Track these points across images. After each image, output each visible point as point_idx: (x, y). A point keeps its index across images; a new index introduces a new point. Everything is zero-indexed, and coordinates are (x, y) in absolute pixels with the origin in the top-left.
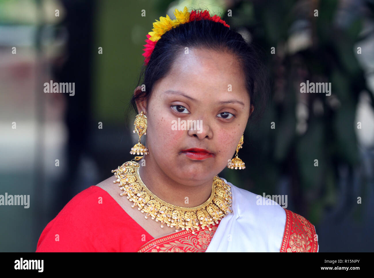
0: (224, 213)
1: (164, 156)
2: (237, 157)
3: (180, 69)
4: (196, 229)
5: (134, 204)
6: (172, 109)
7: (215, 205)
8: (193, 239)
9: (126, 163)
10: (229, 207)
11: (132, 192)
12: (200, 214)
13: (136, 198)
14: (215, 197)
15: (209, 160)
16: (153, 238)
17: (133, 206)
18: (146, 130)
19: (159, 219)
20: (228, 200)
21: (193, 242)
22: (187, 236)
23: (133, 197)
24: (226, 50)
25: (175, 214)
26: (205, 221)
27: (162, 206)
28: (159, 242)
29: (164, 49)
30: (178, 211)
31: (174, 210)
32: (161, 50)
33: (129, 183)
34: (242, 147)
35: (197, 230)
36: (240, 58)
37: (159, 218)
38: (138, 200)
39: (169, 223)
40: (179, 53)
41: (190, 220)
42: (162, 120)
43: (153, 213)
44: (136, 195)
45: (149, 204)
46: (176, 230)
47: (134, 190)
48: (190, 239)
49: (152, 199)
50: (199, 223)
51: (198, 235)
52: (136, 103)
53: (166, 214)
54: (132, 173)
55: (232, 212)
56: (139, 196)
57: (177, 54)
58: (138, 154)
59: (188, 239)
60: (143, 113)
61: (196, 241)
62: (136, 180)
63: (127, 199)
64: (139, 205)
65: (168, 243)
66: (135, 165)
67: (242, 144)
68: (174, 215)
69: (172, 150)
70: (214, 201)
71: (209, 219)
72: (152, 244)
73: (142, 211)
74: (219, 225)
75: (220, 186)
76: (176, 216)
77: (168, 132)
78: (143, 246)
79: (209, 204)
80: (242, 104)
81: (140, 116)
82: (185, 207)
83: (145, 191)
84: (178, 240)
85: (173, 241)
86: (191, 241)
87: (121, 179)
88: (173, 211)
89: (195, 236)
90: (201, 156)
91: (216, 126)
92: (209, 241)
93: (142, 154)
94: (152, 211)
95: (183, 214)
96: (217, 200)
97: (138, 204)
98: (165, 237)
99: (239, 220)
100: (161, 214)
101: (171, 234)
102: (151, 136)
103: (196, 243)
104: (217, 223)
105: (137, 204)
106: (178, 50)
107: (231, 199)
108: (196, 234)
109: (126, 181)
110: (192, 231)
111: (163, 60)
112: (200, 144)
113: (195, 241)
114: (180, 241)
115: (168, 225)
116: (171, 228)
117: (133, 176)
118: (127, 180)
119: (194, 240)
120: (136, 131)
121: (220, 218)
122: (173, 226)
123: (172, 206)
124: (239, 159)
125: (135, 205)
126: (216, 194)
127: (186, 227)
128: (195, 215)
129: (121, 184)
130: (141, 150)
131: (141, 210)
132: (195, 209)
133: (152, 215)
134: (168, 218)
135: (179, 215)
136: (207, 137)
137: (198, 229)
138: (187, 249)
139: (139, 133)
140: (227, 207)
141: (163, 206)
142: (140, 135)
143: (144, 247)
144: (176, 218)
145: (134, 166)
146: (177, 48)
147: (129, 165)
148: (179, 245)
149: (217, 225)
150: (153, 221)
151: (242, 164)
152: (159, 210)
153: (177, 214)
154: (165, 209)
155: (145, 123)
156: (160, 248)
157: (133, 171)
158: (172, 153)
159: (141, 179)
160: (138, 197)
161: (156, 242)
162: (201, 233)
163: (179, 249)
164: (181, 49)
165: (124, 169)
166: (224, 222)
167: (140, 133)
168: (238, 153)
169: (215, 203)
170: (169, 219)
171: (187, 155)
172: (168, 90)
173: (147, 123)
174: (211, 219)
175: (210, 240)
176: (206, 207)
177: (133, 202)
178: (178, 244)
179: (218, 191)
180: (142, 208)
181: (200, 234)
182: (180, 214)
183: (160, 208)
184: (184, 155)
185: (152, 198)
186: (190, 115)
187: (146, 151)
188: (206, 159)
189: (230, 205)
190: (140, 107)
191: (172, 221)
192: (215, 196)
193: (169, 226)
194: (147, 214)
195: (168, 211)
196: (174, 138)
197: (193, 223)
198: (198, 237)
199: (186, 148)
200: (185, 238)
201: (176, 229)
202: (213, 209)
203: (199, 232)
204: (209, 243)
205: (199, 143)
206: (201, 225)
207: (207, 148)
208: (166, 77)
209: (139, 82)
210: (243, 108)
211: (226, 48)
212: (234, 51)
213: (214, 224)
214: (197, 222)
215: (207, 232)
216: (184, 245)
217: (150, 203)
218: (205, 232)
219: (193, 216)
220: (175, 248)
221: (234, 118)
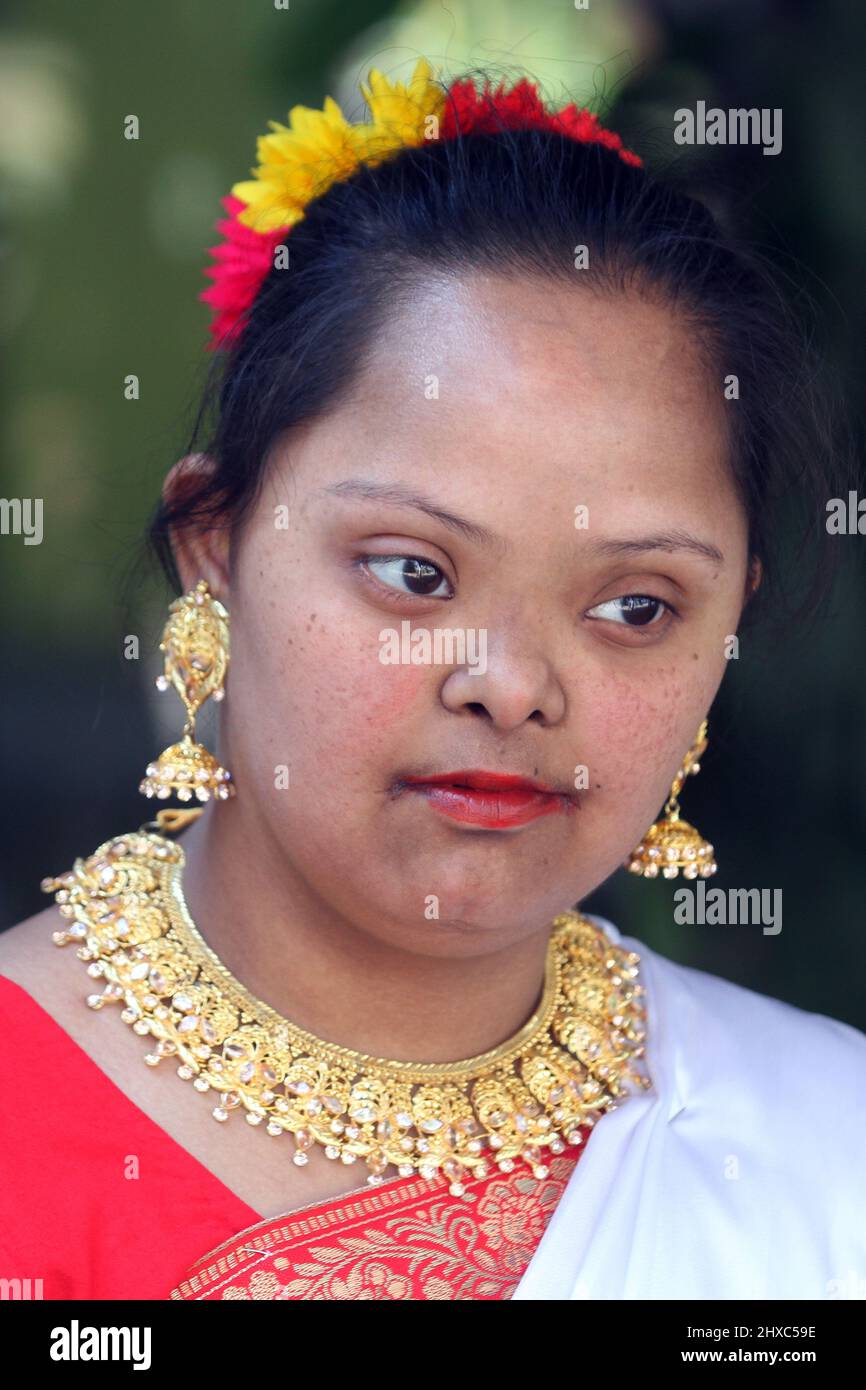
0: (606, 1090)
1: (318, 804)
2: (675, 818)
3: (409, 373)
4: (470, 1170)
5: (160, 1047)
6: (363, 574)
7: (565, 1049)
8: (456, 1221)
9: (116, 845)
10: (630, 1061)
11: (147, 991)
12: (491, 1098)
13: (169, 1018)
14: (561, 1015)
15: (542, 830)
16: (258, 1218)
17: (153, 1060)
18: (221, 677)
19: (283, 1123)
20: (626, 1024)
21: (457, 1236)
22: (426, 1208)
23: (151, 1012)
24: (635, 285)
25: (365, 1094)
26: (514, 1133)
27: (300, 1056)
28: (288, 1238)
29: (323, 271)
30: (378, 1082)
31: (360, 1077)
32: (309, 279)
33: (133, 941)
34: (696, 768)
35: (473, 1179)
36: (706, 323)
37: (287, 1119)
38: (177, 1025)
39: (338, 1143)
40: (401, 294)
41: (439, 1124)
42: (309, 628)
43: (256, 1092)
44: (167, 1001)
45: (233, 1048)
46: (371, 1179)
47: (157, 977)
48: (439, 1219)
49: (248, 1024)
50: (485, 1142)
51: (478, 1200)
52: (174, 542)
53: (319, 1097)
54: (148, 892)
55: (647, 1087)
56: (183, 1007)
57: (393, 302)
58: (184, 795)
59: (428, 1220)
60: (208, 591)
61: (469, 1232)
62: (165, 926)
63: (123, 1022)
64: (183, 1052)
65: (331, 1243)
66: (162, 853)
67: (699, 751)
68: (360, 1102)
69: (357, 773)
70: (559, 1032)
71: (537, 1120)
72: (254, 1247)
73: (198, 1083)
74: (587, 1149)
75: (586, 955)
76: (371, 1105)
77: (338, 690)
78: (205, 1258)
79: (534, 1048)
80: (712, 553)
81: (191, 606)
82: (415, 1063)
83: (211, 983)
84: (379, 1226)
85: (358, 1233)
86: (447, 1227)
87: (92, 925)
88: (353, 1083)
89: (465, 1208)
90: (506, 810)
91: (581, 662)
92: (537, 1233)
93: (203, 795)
94: (248, 1083)
95: (403, 1095)
96: (570, 1027)
97: (177, 1049)
98: (315, 1212)
99: (685, 1128)
100: (293, 1096)
101: (348, 1194)
102: (247, 706)
103: (472, 1239)
104: (576, 1140)
105: (172, 1048)
106: (398, 280)
107: (644, 1018)
108: (471, 1198)
109: (117, 934)
110: (449, 1182)
111: (320, 326)
112: (503, 752)
113: (463, 1229)
114: (390, 1233)
115: (331, 1154)
116: (347, 1166)
117: (152, 909)
118: (122, 927)
119: (462, 1224)
120: (172, 685)
121: (589, 1114)
122: (353, 1159)
123: (350, 1058)
124: (684, 826)
125: (165, 1054)
126: (567, 997)
127: (420, 1162)
128: (466, 1100)
129: (93, 948)
130: (197, 778)
131: (196, 1076)
132: (461, 1071)
133: (250, 1104)
134: (332, 1116)
135: (384, 1100)
136: (536, 716)
137: (481, 1173)
138: (426, 1270)
139: (188, 688)
140: (624, 1064)
141: (305, 1055)
142: (192, 701)
143: (213, 1261)
144: (367, 1118)
145: (155, 858)
146: (389, 271)
147: (128, 853)
148: (385, 1248)
149: (574, 1153)
150: (253, 1132)
151: (702, 852)
152: (286, 1075)
153: (373, 1097)
154: (311, 1073)
155: (219, 642)
156: (291, 1268)
157: (151, 882)
158: (356, 791)
159: (191, 924)
160: (179, 1015)
161: (272, 1237)
162: (498, 1189)
163: (389, 1271)
164: (409, 275)
165: (107, 874)
166: (607, 1137)
167: (192, 692)
168: (679, 798)
169: (564, 1040)
170: (335, 1121)
171: (433, 804)
172: (344, 478)
173: (226, 640)
174: (545, 1123)
175: (543, 1227)
176: (518, 1063)
177: (151, 1038)
178: (382, 1245)
179: (576, 981)
180: (197, 1069)
181: (488, 1196)
182: (390, 1097)
183: (291, 1065)
184: (416, 805)
185: (246, 1018)
186: (449, 603)
187: (222, 782)
188: (529, 824)
189: (636, 1052)
190: (192, 561)
191: (351, 1132)
192: (560, 1006)
193: (337, 1154)
194: (224, 1097)
195: (329, 1080)
196: (369, 719)
197: (453, 1142)
198: (480, 1213)
199: (427, 768)
200: (417, 1218)
201: (370, 1172)
202: (555, 1070)
203: (485, 1184)
204: (537, 1241)
205: (499, 749)
206: (496, 1151)
207: (536, 772)
208: (332, 411)
209: (195, 435)
210: (716, 577)
211: (637, 275)
212: (675, 291)
213: (557, 1148)
214: (473, 1135)
215: (522, 1185)
216: (412, 1252)
217: (239, 1045)
218: (517, 1182)
219: (455, 1107)
220: (365, 1266)
221: (669, 625)
